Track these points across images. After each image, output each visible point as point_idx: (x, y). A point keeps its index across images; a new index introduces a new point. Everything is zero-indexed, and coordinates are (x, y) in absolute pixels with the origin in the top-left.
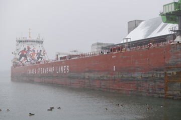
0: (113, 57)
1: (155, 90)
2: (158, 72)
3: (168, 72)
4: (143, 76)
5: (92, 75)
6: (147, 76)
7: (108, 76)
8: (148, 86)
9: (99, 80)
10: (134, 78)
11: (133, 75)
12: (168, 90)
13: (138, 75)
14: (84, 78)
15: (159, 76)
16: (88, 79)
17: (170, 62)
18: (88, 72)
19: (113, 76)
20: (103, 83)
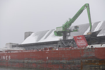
0: (46, 52)
1: (75, 68)
2: (77, 60)
3: (83, 60)
4: (67, 62)
5: (30, 61)
6: (70, 62)
7: (43, 62)
8: (70, 66)
9: (36, 63)
10: (61, 63)
11: (60, 62)
12: (83, 68)
13: (64, 61)
14: (24, 62)
15: (77, 62)
16: (27, 63)
17: (84, 56)
18: (27, 59)
19: (46, 62)
20: (39, 65)
